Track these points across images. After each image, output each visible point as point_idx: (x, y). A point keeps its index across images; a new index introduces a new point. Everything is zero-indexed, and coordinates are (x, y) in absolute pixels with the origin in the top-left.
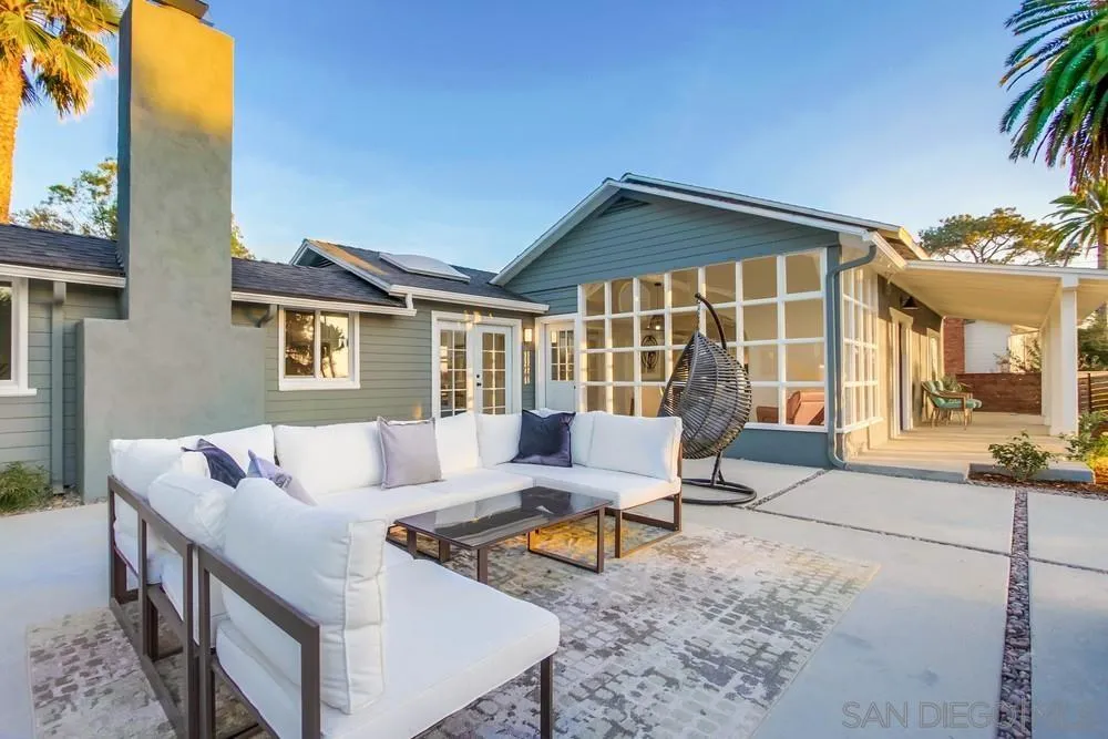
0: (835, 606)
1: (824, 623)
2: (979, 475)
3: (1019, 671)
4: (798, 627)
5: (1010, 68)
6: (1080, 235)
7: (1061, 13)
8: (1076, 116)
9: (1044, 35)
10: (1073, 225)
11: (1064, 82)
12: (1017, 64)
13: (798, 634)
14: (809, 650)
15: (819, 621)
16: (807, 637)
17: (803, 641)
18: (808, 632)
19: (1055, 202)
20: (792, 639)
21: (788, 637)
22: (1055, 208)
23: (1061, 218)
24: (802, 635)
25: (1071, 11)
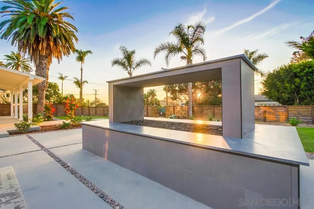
0: (13, 184)
1: (16, 190)
2: (11, 133)
3: (73, 171)
4: (8, 198)
5: (2, 10)
6: (12, 67)
7: (16, 4)
8: (21, 34)
9: (12, 7)
10: (10, 64)
11: (18, 24)
12: (4, 11)
13: (12, 199)
14: (23, 201)
15: (14, 191)
16: (16, 198)
17: (16, 200)
18: (14, 197)
19: (5, 56)
20: (11, 202)
21: (9, 203)
22: (5, 57)
23: (7, 61)
24: (14, 199)
25: (19, 5)
